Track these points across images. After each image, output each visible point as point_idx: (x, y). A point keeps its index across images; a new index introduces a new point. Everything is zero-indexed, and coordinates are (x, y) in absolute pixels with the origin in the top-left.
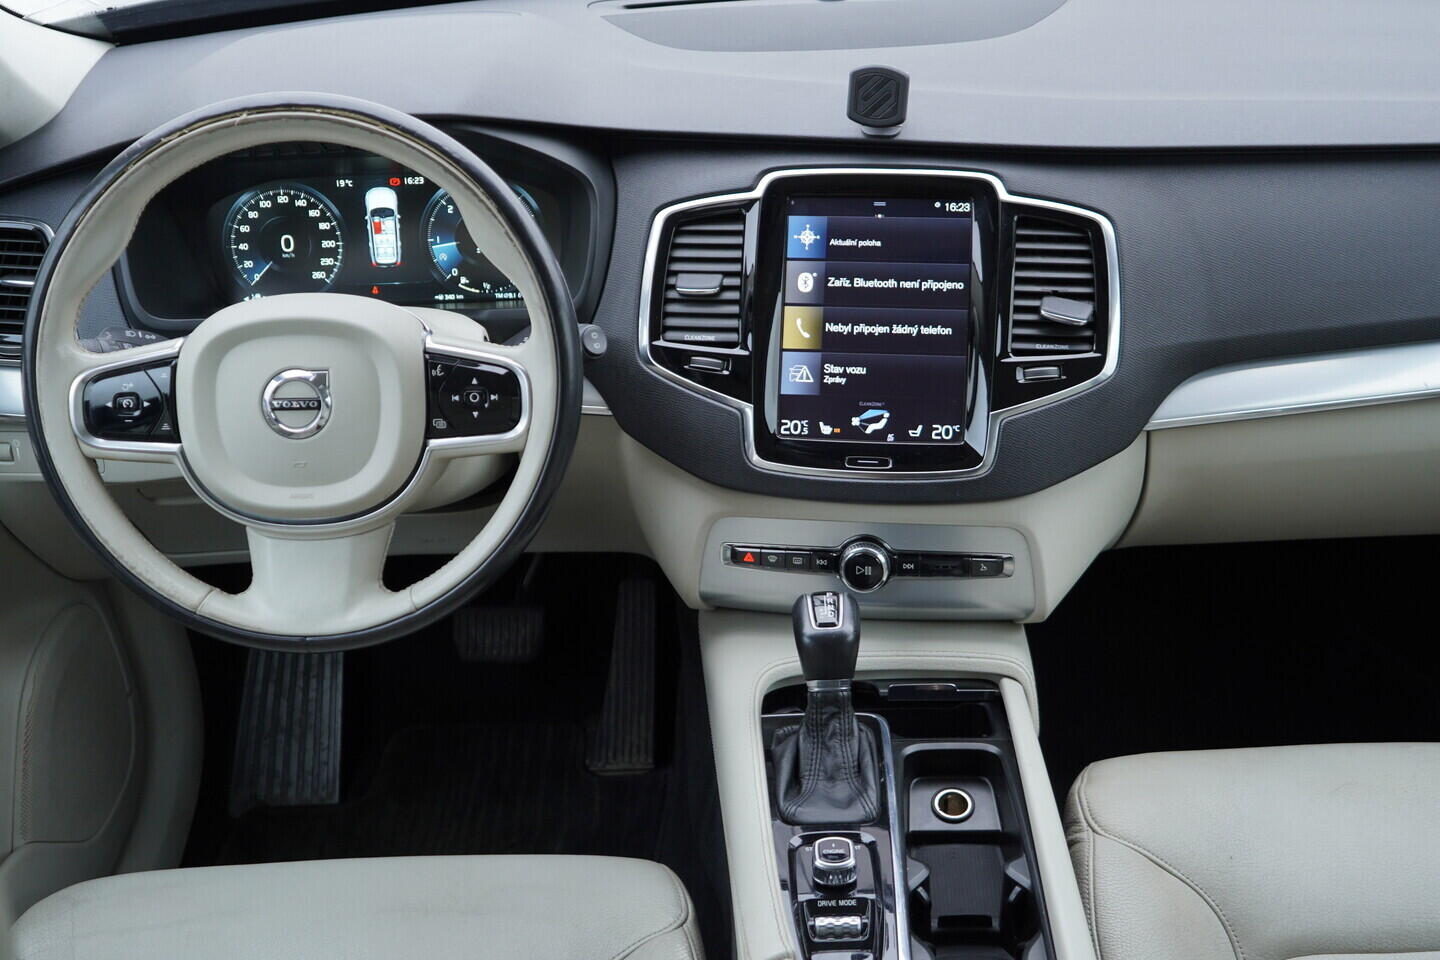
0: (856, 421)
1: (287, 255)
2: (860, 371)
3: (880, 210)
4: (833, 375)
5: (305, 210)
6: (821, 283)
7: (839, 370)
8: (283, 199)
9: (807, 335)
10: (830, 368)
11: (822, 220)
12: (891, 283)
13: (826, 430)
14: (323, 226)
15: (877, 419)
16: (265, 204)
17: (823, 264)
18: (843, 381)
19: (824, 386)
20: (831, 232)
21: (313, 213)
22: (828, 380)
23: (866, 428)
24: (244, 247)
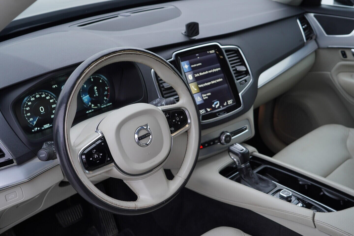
0: (213, 106)
1: (43, 113)
2: (209, 94)
3: (198, 56)
4: (205, 97)
5: (45, 97)
6: (193, 76)
7: (205, 95)
8: (38, 96)
9: (196, 89)
10: (204, 95)
11: (188, 62)
12: (207, 72)
13: (209, 110)
14: (51, 101)
15: (217, 104)
16: (33, 99)
17: (192, 72)
18: (207, 97)
19: (204, 100)
20: (191, 64)
21: (48, 98)
22: (204, 98)
23: (216, 106)
24: (29, 114)
